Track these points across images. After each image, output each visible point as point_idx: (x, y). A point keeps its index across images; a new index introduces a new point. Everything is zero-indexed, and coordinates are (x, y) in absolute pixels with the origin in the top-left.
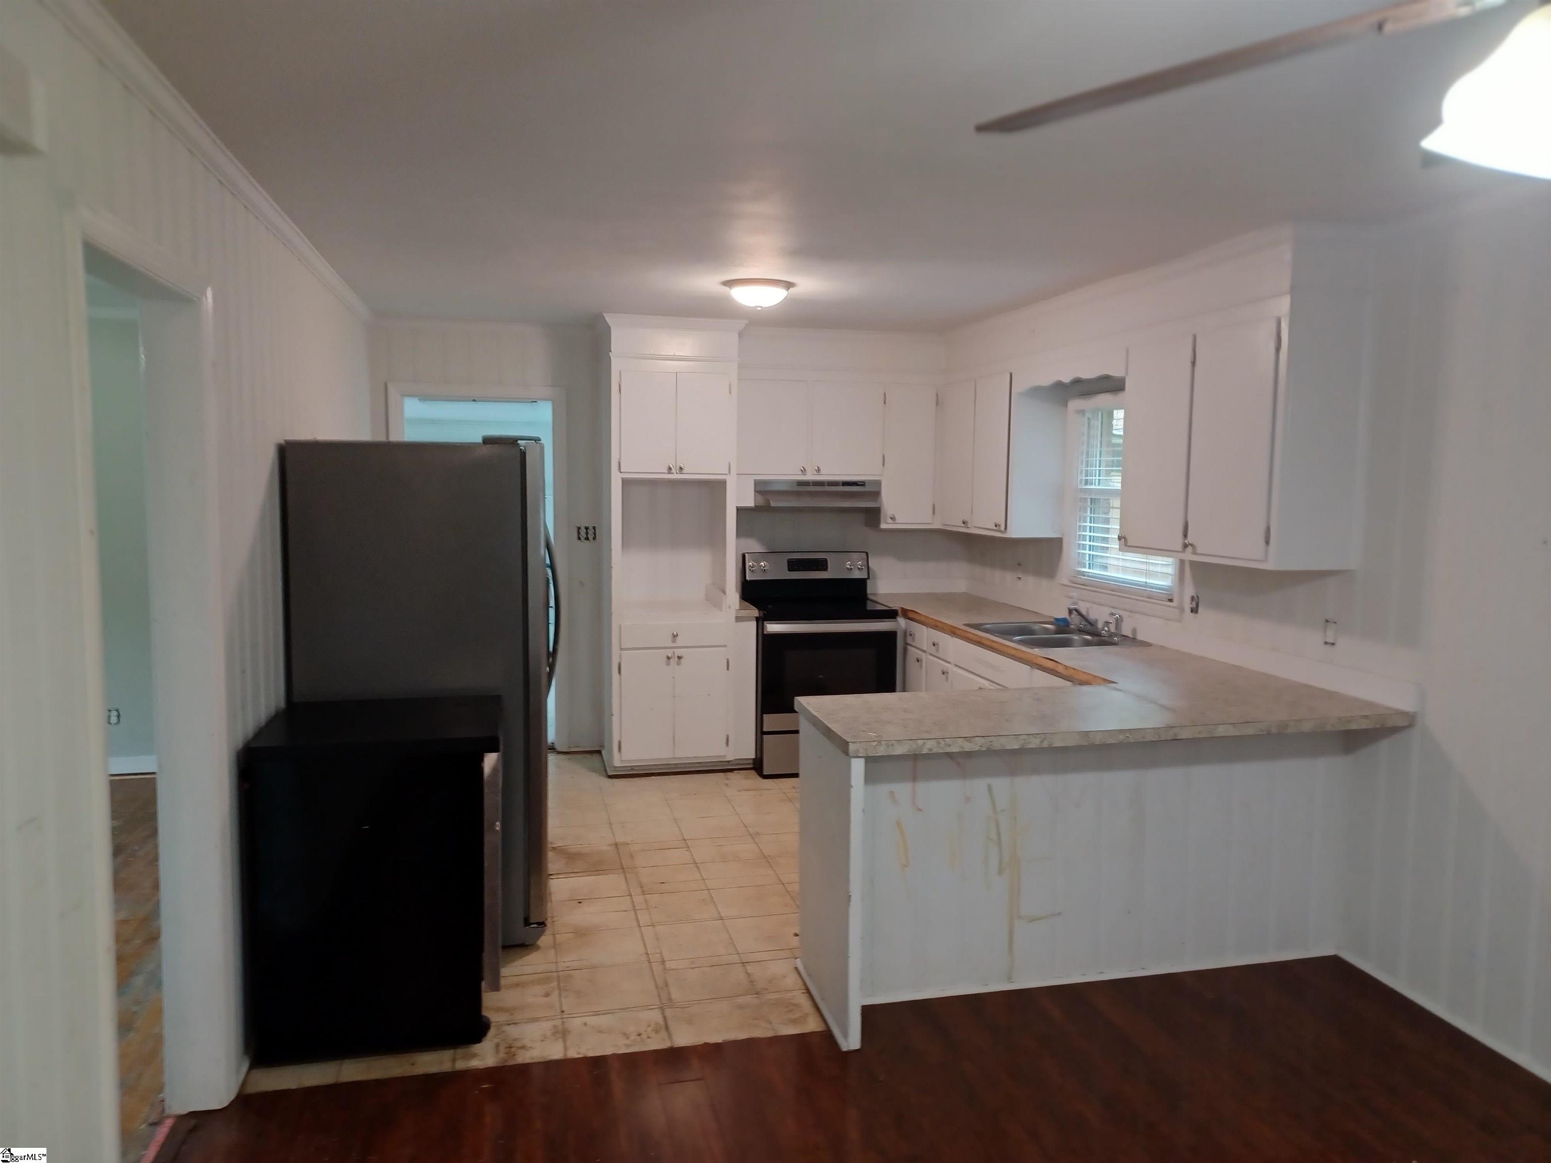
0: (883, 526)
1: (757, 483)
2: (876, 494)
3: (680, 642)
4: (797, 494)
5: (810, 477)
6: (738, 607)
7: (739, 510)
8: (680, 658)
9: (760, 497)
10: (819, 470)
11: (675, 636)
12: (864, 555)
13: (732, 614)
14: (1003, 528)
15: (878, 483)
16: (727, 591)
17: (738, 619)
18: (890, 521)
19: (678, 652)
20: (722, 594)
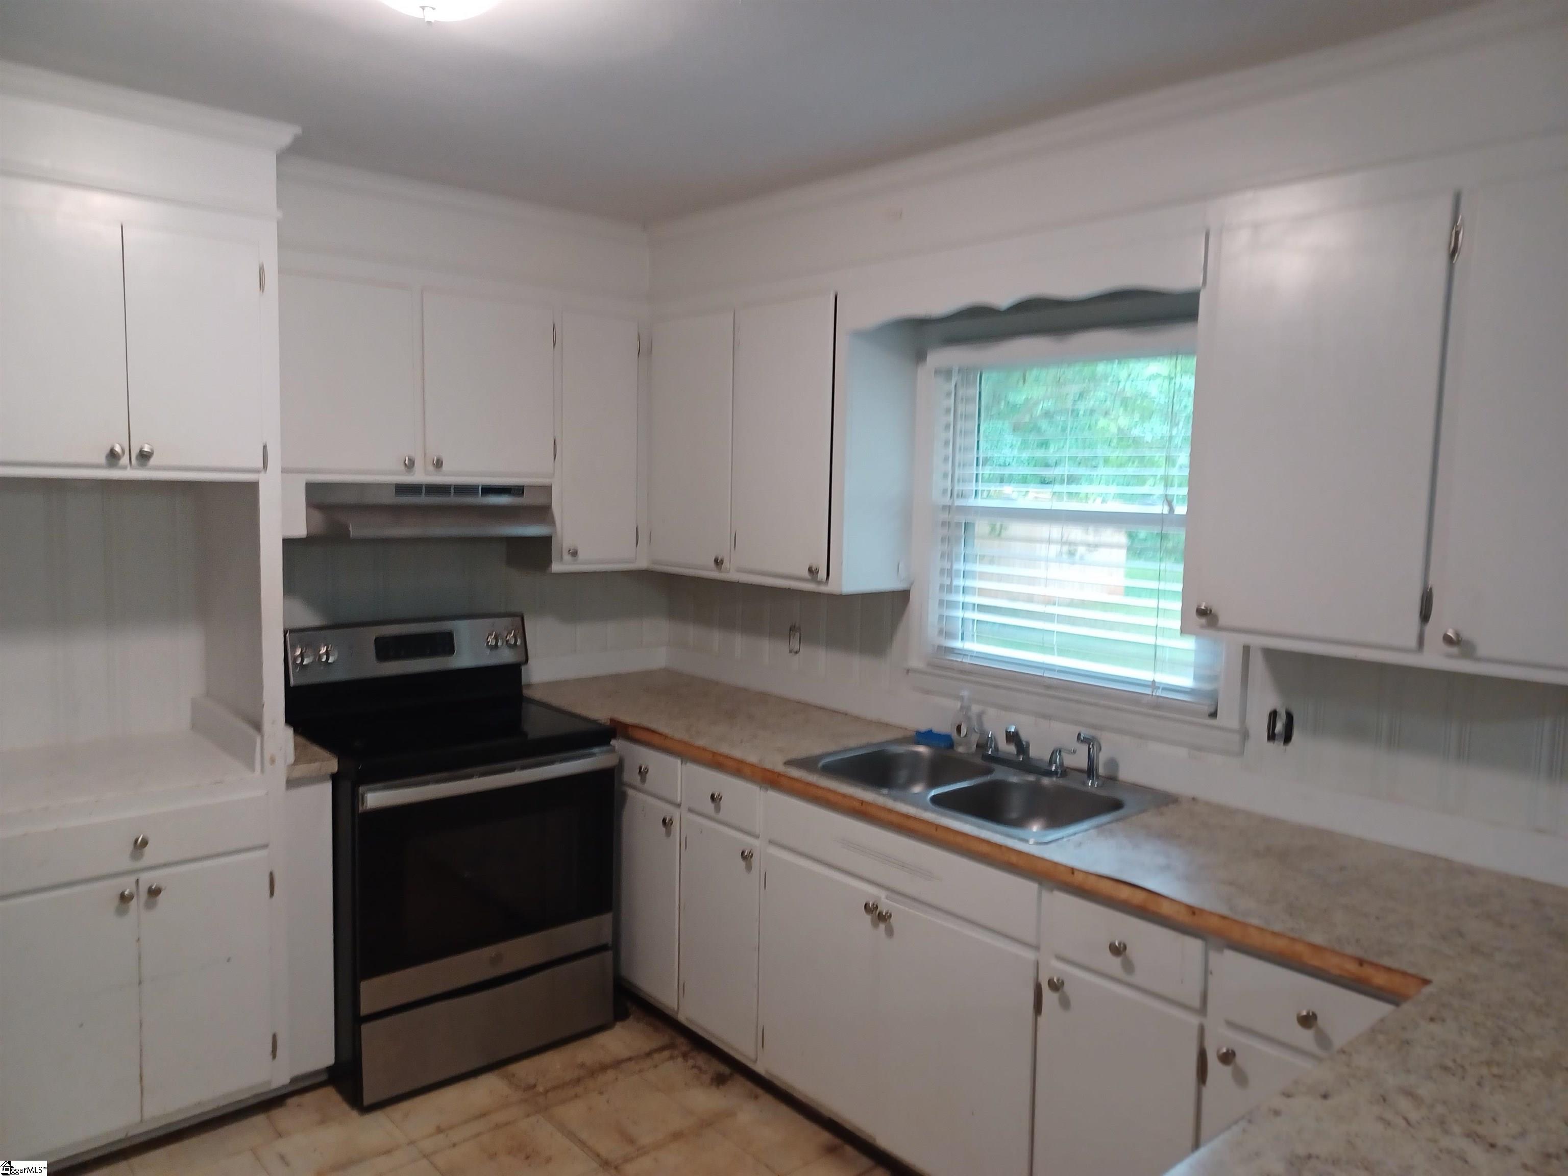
0: (556, 567)
1: (312, 489)
2: (543, 512)
3: (150, 855)
4: (396, 511)
5: (421, 476)
6: (291, 759)
7: (289, 544)
8: (154, 892)
9: (318, 516)
10: (439, 464)
11: (140, 845)
12: (518, 619)
13: (280, 774)
14: (822, 574)
15: (547, 490)
16: (267, 727)
17: (292, 783)
18: (567, 557)
19: (149, 879)
20: (251, 731)
